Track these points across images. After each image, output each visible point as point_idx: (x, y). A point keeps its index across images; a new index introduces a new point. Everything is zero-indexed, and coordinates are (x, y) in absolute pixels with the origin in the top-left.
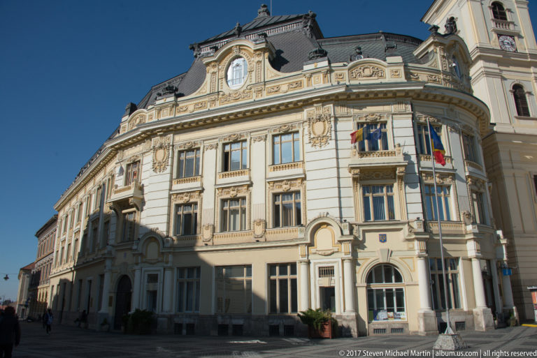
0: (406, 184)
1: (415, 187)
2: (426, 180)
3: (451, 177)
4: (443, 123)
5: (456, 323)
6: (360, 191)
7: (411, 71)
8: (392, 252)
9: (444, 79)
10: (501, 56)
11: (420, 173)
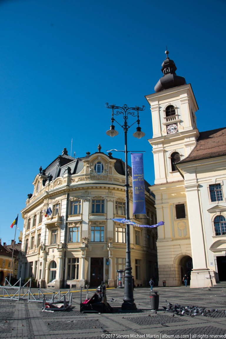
0: (61, 229)
1: (63, 230)
2: (69, 226)
3: (79, 223)
4: (81, 199)
5: (72, 285)
6: (50, 233)
7: (72, 178)
8: (55, 256)
9: (86, 178)
10: (163, 140)
11: (67, 223)
